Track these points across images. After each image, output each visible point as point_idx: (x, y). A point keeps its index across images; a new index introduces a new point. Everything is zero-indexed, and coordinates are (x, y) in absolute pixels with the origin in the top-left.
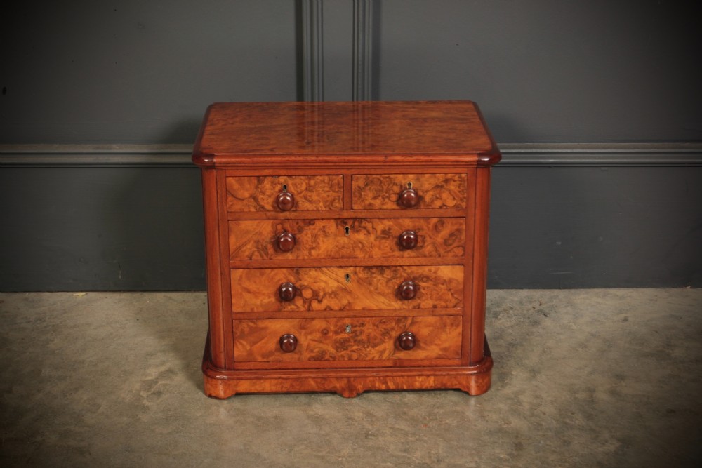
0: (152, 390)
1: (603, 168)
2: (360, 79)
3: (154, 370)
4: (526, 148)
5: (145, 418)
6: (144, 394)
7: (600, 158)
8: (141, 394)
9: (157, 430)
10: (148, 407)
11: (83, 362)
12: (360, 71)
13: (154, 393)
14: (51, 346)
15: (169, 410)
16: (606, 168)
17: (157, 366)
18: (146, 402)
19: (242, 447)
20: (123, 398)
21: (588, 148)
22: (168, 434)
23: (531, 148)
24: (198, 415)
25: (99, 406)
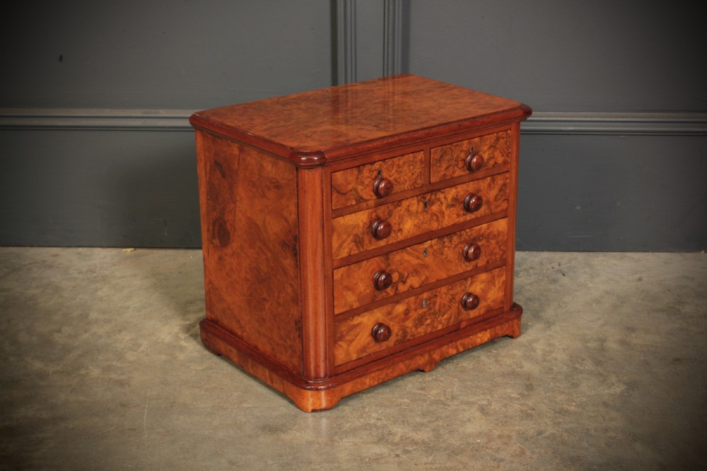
0: (190, 333)
1: (621, 137)
2: (390, 49)
3: (192, 315)
4: (547, 116)
5: (181, 357)
6: (182, 336)
7: (618, 126)
8: (180, 335)
9: (192, 367)
10: (184, 347)
12: (390, 41)
13: (191, 335)
16: (624, 137)
17: (196, 312)
18: (183, 344)
20: (163, 339)
21: (607, 117)
22: (202, 370)
23: (551, 116)
25: (140, 345)
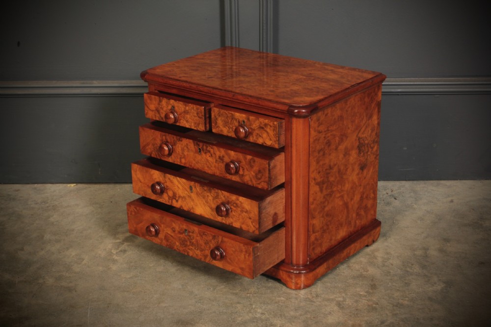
0: (120, 249)
2: (265, 34)
3: (121, 235)
5: (114, 268)
6: (114, 252)
7: (433, 88)
8: (112, 251)
9: (122, 275)
10: (116, 260)
11: (73, 230)
12: (265, 28)
13: (121, 251)
14: (52, 219)
15: (131, 262)
16: (439, 96)
17: (123, 233)
18: (115, 257)
19: (181, 287)
20: (100, 254)
21: (425, 81)
22: (129, 278)
24: (151, 266)
25: (83, 260)
